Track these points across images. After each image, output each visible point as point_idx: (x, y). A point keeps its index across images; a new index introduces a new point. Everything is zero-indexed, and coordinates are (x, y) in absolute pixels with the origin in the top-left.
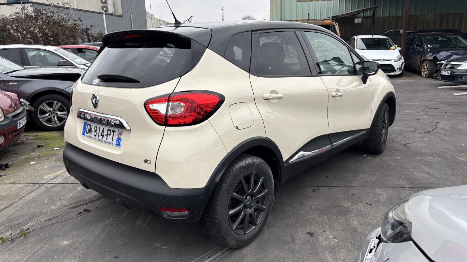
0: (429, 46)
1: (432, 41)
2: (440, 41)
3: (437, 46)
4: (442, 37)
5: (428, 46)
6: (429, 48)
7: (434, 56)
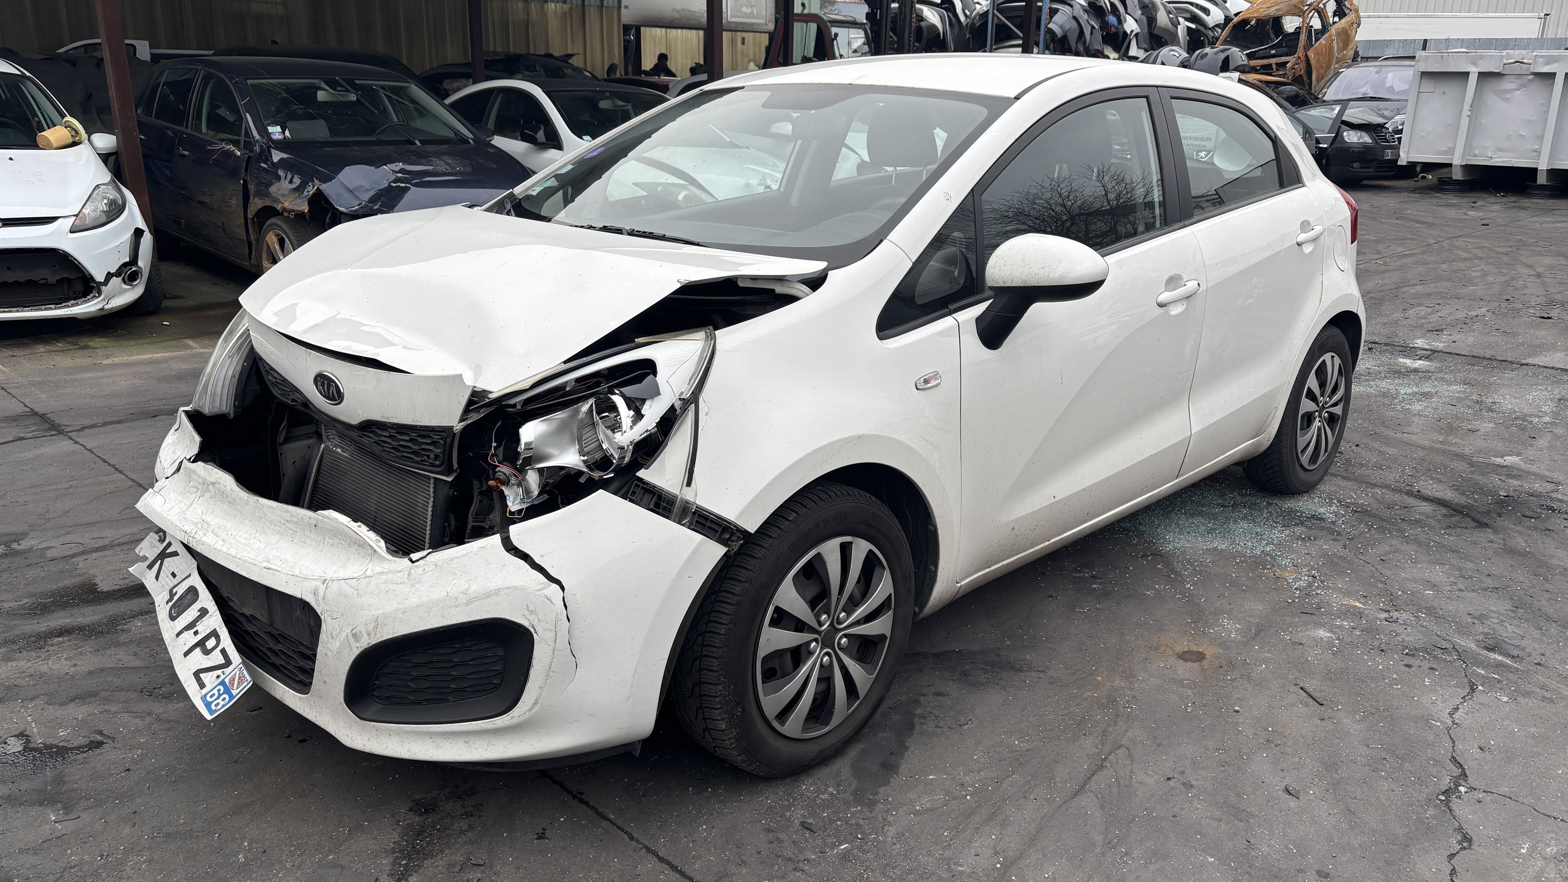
0: (275, 131)
1: (285, 101)
2: (325, 103)
3: (318, 130)
4: (333, 84)
5: (271, 129)
6: (282, 145)
7: (311, 190)
